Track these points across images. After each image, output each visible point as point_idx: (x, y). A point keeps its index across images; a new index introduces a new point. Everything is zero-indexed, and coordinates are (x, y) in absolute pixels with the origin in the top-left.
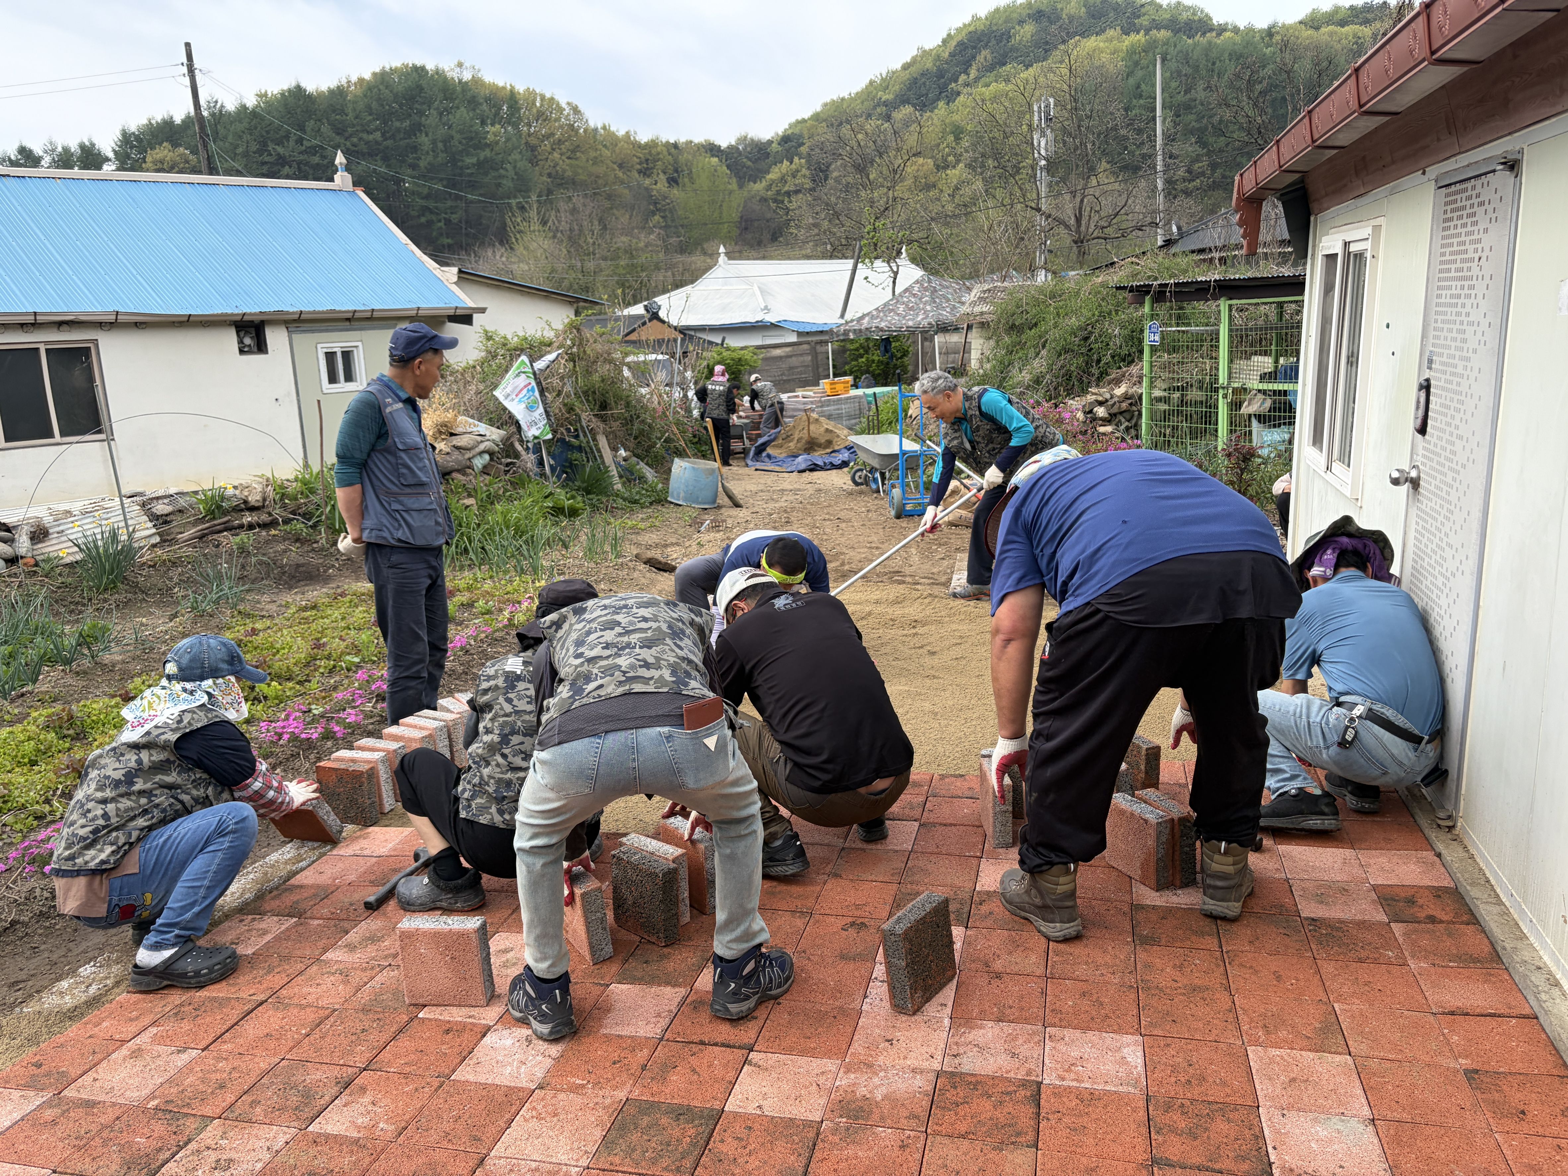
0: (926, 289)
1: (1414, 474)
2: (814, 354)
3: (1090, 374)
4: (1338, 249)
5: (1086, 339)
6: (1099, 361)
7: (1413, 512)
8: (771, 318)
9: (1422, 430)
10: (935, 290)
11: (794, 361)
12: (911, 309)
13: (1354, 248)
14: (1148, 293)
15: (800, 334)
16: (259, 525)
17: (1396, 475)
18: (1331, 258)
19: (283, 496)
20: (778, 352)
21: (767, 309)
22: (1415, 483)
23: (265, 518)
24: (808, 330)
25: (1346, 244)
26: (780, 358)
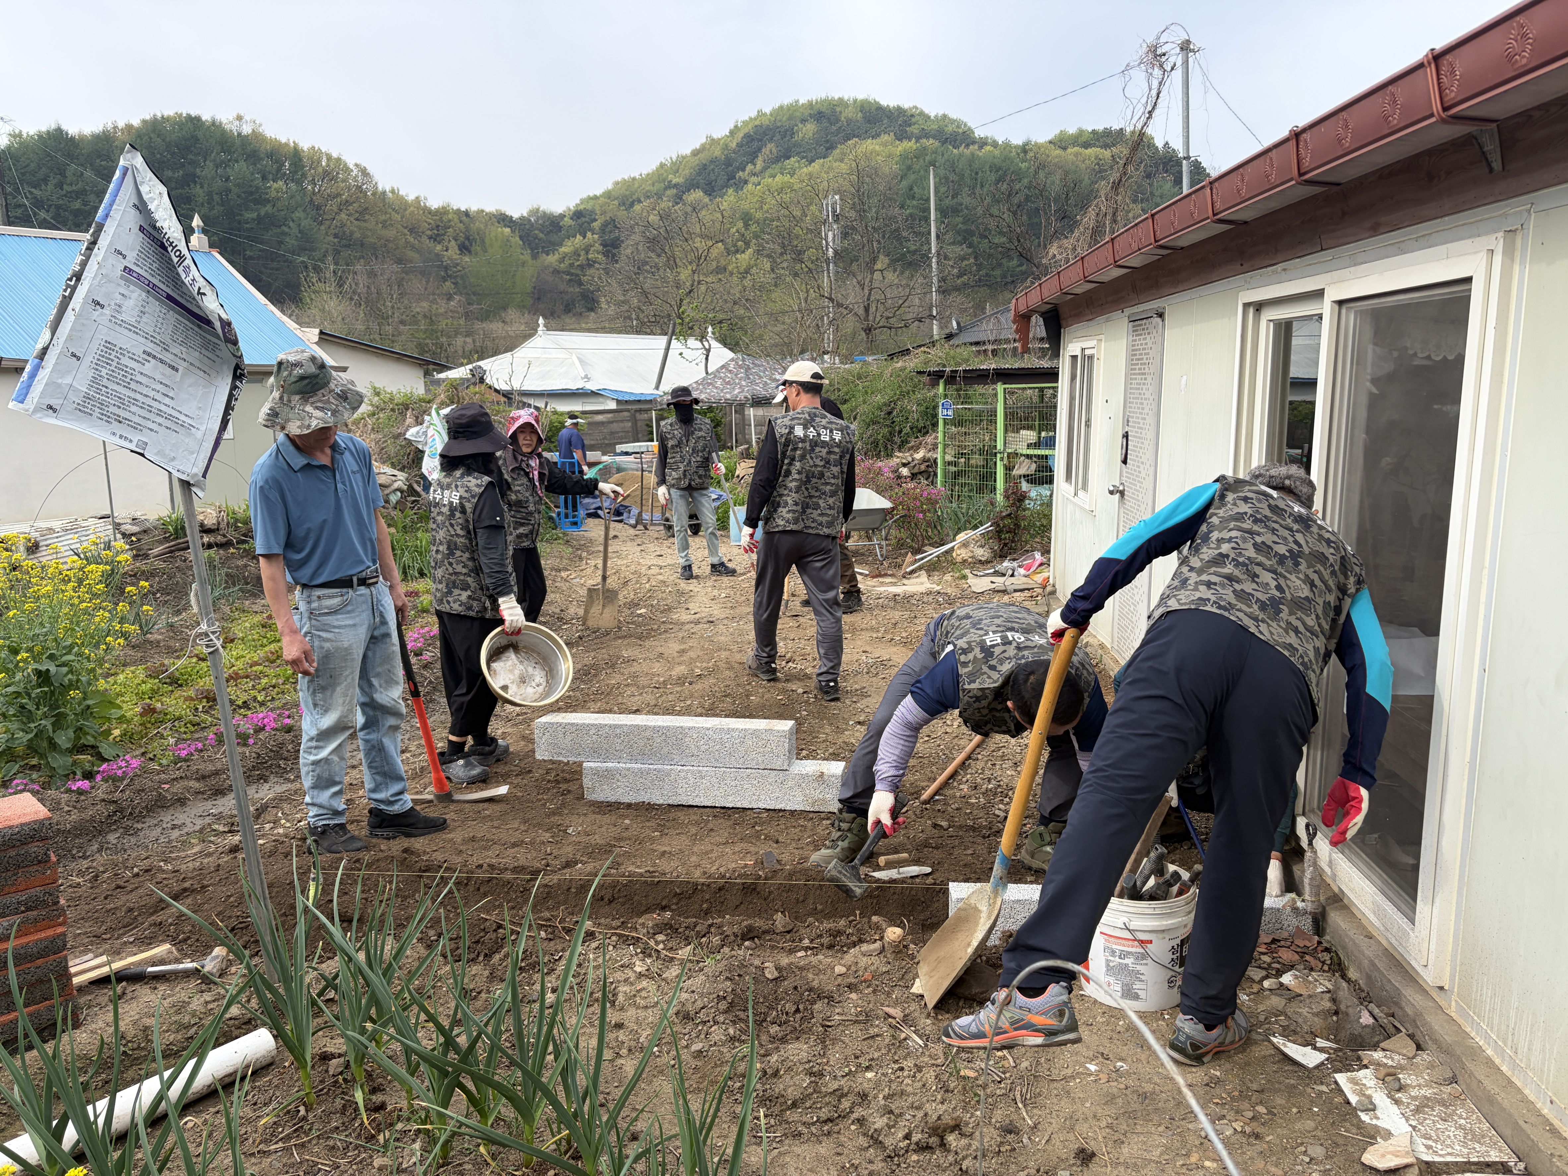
0: (740, 367)
1: (1121, 488)
2: (635, 421)
3: (893, 442)
4: (1078, 353)
5: (890, 413)
6: (900, 432)
7: (1122, 510)
8: (591, 386)
9: (1125, 462)
10: (748, 369)
11: (615, 427)
12: (728, 383)
13: (1087, 352)
14: (942, 377)
15: (619, 402)
16: (217, 545)
17: (1112, 488)
18: (1074, 358)
19: (237, 521)
20: (600, 418)
21: (587, 378)
22: (1122, 493)
23: (220, 539)
24: (627, 398)
25: (1083, 350)
26: (602, 423)
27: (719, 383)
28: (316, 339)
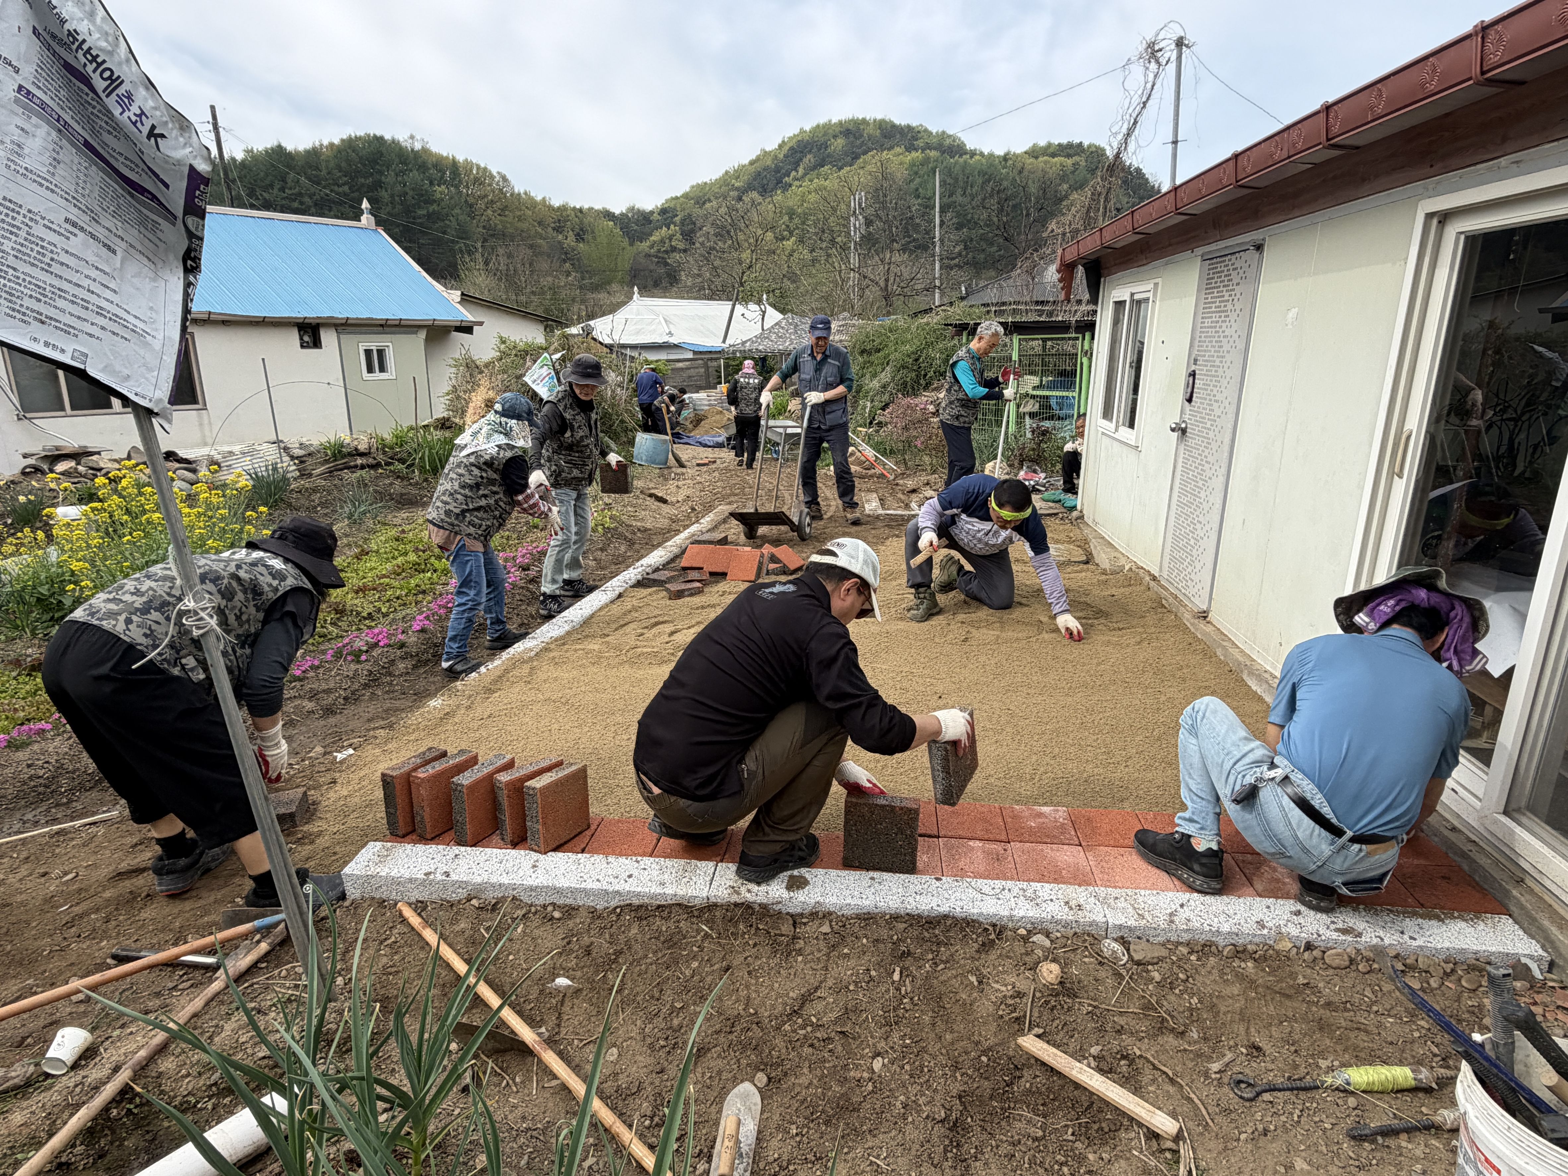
1: (1183, 425)
2: (707, 368)
4: (1127, 298)
7: (1182, 447)
8: (674, 340)
9: (1190, 400)
11: (692, 372)
15: (695, 353)
16: (369, 466)
17: (1174, 426)
18: (1120, 304)
19: (385, 446)
20: (680, 365)
21: (670, 334)
22: (1184, 431)
23: (371, 461)
24: (701, 350)
25: (1132, 294)
26: (682, 369)
27: (773, 337)
28: (459, 299)
